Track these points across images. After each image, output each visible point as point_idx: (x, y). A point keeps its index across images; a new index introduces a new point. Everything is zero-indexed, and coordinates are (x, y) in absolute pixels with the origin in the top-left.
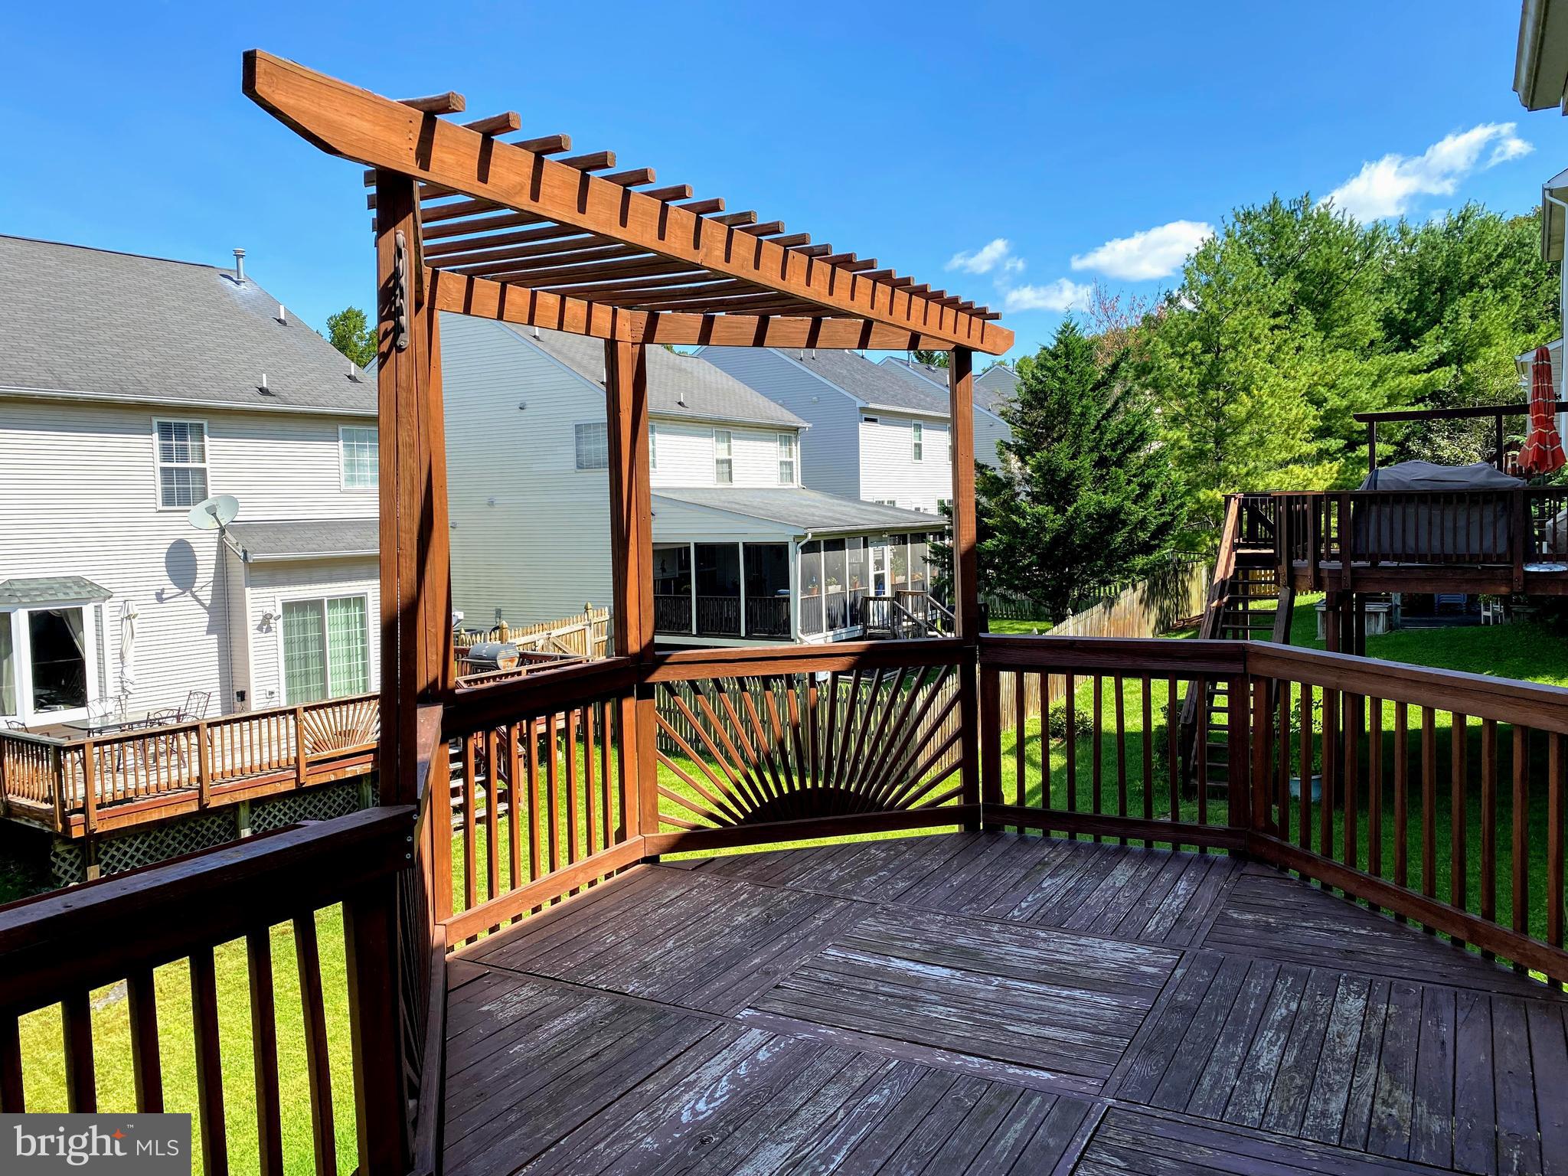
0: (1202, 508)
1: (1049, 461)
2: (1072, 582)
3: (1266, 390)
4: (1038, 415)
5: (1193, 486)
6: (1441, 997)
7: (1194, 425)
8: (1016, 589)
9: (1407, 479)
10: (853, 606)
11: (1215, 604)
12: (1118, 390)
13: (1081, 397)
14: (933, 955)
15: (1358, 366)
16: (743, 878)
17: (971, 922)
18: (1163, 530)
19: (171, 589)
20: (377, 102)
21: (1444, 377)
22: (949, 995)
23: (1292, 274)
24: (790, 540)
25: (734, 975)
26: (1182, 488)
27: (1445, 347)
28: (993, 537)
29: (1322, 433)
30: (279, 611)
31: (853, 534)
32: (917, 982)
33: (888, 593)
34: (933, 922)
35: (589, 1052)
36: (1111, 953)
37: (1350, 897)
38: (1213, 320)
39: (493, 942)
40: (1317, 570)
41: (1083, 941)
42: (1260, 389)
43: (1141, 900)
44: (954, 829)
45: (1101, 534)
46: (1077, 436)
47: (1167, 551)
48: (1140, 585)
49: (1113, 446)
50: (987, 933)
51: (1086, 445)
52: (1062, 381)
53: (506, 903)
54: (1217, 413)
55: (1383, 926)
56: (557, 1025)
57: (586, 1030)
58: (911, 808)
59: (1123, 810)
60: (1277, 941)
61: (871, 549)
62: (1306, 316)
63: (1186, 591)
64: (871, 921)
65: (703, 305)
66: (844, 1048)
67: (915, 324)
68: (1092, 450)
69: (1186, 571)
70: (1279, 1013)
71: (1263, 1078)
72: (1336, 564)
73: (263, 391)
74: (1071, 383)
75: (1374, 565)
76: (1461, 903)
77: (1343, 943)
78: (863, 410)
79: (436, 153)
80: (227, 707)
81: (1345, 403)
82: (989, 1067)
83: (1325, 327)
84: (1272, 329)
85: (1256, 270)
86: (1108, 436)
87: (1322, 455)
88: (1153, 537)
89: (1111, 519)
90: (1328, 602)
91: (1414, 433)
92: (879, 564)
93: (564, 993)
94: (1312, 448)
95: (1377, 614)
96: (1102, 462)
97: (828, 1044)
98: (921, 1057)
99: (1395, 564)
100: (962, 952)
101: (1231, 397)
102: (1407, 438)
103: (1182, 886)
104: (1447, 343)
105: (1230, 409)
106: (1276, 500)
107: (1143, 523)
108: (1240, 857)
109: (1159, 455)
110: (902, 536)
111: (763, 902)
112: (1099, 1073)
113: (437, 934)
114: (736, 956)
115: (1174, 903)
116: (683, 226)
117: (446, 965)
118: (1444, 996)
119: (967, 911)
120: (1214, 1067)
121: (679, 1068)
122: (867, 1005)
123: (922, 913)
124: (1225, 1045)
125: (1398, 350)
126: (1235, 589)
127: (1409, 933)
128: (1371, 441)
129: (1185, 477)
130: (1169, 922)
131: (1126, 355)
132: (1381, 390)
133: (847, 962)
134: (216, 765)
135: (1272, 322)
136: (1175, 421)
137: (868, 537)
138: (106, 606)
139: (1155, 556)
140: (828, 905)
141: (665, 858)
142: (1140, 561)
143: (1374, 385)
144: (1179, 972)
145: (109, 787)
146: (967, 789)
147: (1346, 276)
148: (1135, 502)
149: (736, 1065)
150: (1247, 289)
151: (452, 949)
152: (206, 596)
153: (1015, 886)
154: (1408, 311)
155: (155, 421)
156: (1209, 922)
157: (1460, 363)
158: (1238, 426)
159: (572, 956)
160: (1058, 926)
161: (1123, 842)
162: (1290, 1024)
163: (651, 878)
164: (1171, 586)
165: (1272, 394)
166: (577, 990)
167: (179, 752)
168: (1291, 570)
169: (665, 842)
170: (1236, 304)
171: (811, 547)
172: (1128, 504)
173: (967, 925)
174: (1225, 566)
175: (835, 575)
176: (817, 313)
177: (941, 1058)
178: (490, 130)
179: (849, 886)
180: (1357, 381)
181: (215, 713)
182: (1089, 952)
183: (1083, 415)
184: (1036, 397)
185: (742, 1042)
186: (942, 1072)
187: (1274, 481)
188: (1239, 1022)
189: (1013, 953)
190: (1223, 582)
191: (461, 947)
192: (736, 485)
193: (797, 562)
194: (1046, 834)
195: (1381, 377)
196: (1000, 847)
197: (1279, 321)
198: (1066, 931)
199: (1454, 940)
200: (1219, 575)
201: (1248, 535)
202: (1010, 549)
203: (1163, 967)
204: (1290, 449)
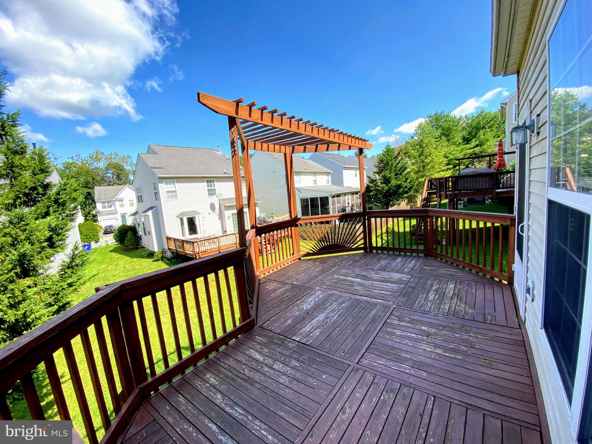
0: (420, 183)
1: (385, 175)
2: (390, 201)
3: (434, 156)
4: (382, 165)
5: (417, 178)
6: (472, 284)
7: (418, 165)
8: (378, 203)
9: (467, 172)
10: (343, 209)
11: (423, 203)
12: (400, 158)
13: (391, 160)
14: (357, 276)
15: (456, 149)
16: (318, 262)
17: (366, 270)
18: (411, 188)
19: (211, 212)
20: (226, 101)
21: (477, 150)
22: (360, 284)
23: (440, 129)
24: (329, 196)
25: (315, 280)
26: (415, 179)
27: (477, 143)
28: (372, 192)
29: (448, 164)
30: (231, 215)
31: (342, 194)
32: (353, 282)
33: (350, 205)
34: (357, 270)
35: (286, 295)
36: (396, 276)
37: (452, 263)
38: (422, 141)
39: (269, 275)
40: (446, 194)
41: (390, 273)
42: (433, 155)
43: (403, 265)
44: (362, 251)
45: (397, 190)
46: (390, 169)
47: (411, 193)
48: (406, 201)
49: (399, 171)
50: (369, 272)
51: (393, 171)
52: (387, 157)
53: (271, 267)
54: (423, 162)
55: (460, 269)
56: (280, 290)
57: (285, 292)
58: (353, 247)
59: (399, 246)
60: (434, 273)
61: (346, 196)
62: (444, 138)
63: (416, 201)
64: (344, 270)
65: (304, 144)
66: (337, 295)
67: (349, 143)
68: (394, 172)
69: (416, 197)
70: (434, 288)
71: (430, 301)
72: (451, 192)
73: (225, 173)
74: (389, 158)
75: (460, 192)
76: (478, 263)
77: (450, 273)
78: (344, 167)
79: (239, 112)
80: (223, 233)
81: (453, 157)
82: (368, 299)
83: (448, 140)
84: (436, 142)
85: (431, 129)
86: (398, 169)
87: (448, 169)
88: (408, 190)
89: (399, 187)
90: (449, 202)
91: (470, 163)
92: (348, 200)
93: (282, 284)
94: (446, 168)
95: (461, 204)
96: (396, 174)
97: (334, 294)
98: (354, 297)
99: (465, 192)
100: (363, 275)
101: (426, 157)
102: (468, 164)
103: (413, 262)
104: (478, 142)
105: (426, 160)
106: (436, 179)
107: (406, 187)
108: (426, 255)
109: (410, 172)
110: (353, 194)
111: (322, 266)
112: (392, 300)
113: (257, 273)
114: (316, 277)
115: (411, 265)
116: (295, 125)
117: (259, 280)
118: (473, 284)
119: (364, 268)
120: (419, 299)
121: (304, 299)
122: (342, 286)
123: (355, 268)
124: (422, 295)
125: (466, 144)
126: (427, 200)
127: (466, 270)
128: (459, 166)
129: (416, 176)
130: (410, 269)
131: (401, 150)
132: (462, 154)
133: (338, 278)
134: (221, 244)
135: (436, 140)
136: (413, 164)
137: (345, 194)
138: (200, 215)
139: (409, 194)
140: (335, 267)
141: (302, 258)
142: (406, 195)
143: (461, 152)
144: (411, 280)
145: (203, 249)
146: (365, 243)
147: (453, 128)
148: (404, 182)
149: (315, 298)
150: (429, 133)
151: (260, 276)
152: (218, 213)
153: (375, 262)
154: (468, 135)
155: (206, 180)
156: (419, 269)
157: (481, 146)
158: (428, 164)
159: (283, 277)
160: (384, 270)
161: (400, 253)
162: (437, 290)
163: (300, 262)
164: (413, 200)
165: (436, 156)
166: (284, 283)
167: (214, 242)
168: (440, 195)
169: (302, 256)
170: (427, 137)
171: (333, 197)
172: (403, 183)
173: (364, 270)
174: (425, 194)
175: (339, 202)
176: (328, 143)
177: (358, 297)
178: (251, 106)
179: (339, 263)
180: (456, 152)
181: (221, 234)
182: (391, 276)
183: (392, 164)
184: (382, 161)
185: (317, 293)
186: (358, 300)
187: (437, 176)
188: (425, 289)
189: (374, 276)
190: (424, 198)
191: (262, 276)
192: (318, 185)
193: (330, 200)
194: (382, 252)
195: (462, 151)
196: (372, 255)
197: (437, 140)
198: (386, 271)
199: (476, 272)
200: (423, 197)
201: (430, 187)
202: (376, 194)
203: (408, 279)
204: (440, 168)
